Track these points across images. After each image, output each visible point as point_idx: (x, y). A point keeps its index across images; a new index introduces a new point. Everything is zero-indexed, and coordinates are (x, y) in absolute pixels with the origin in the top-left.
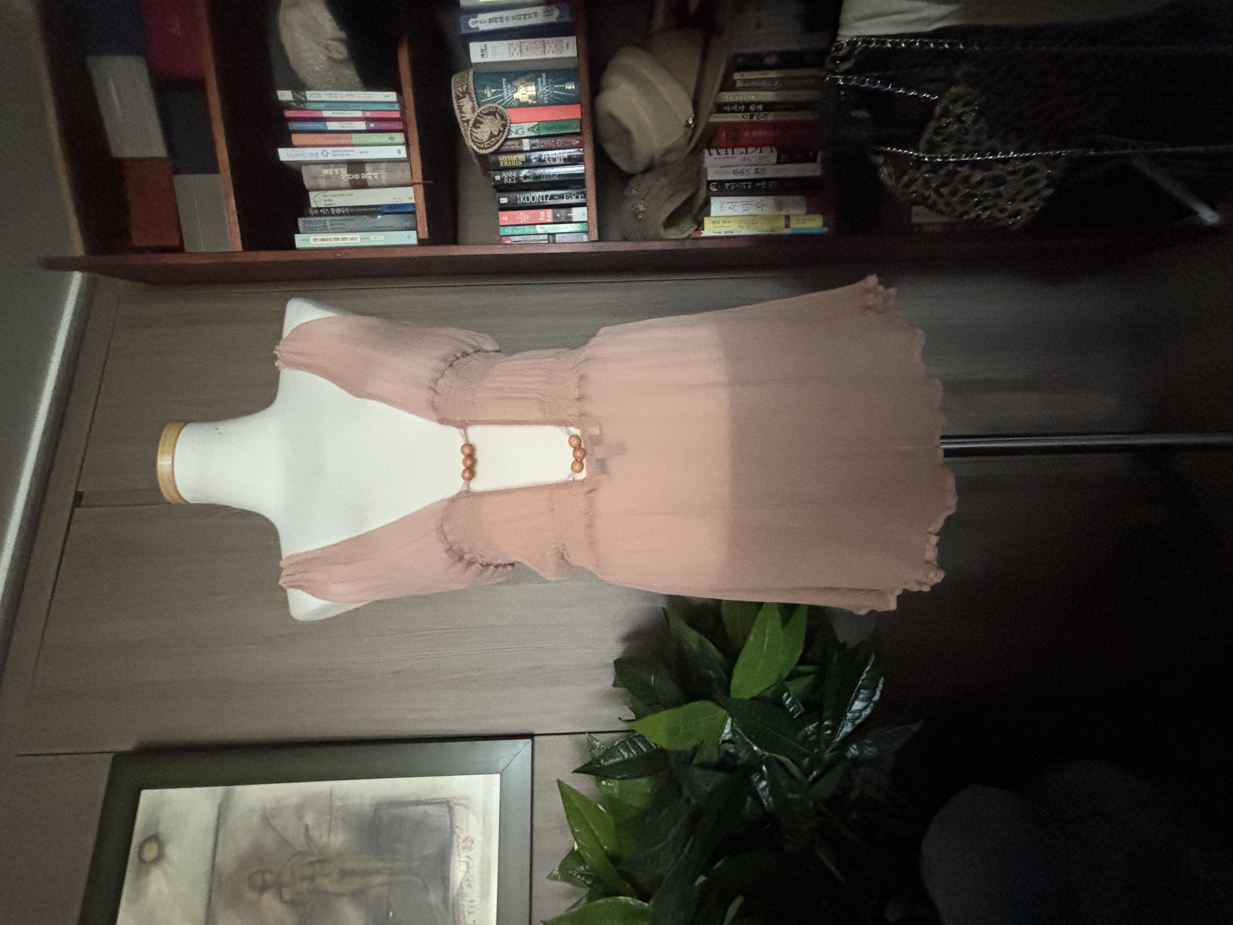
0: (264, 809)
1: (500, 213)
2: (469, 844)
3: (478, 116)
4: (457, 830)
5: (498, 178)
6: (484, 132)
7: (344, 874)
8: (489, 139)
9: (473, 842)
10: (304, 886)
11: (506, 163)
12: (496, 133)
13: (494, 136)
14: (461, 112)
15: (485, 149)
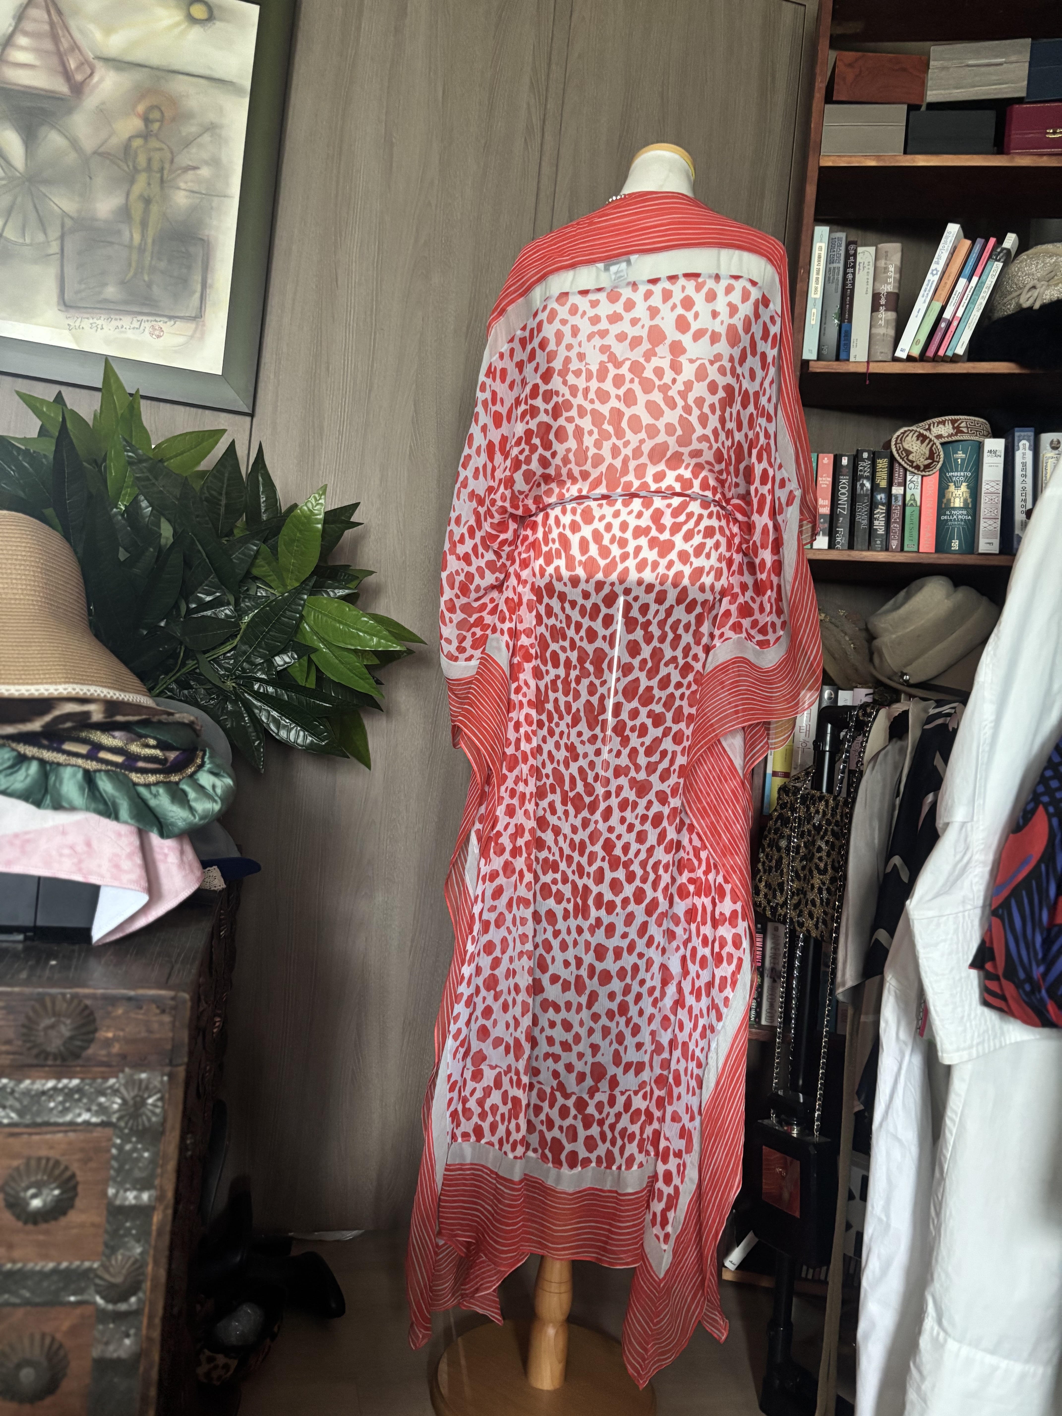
0: (221, 127)
1: (832, 456)
2: (157, 333)
3: (931, 440)
4: (172, 322)
5: (865, 455)
6: (912, 444)
7: (147, 201)
8: (905, 450)
9: (159, 337)
10: (142, 160)
11: (880, 466)
12: (910, 458)
13: (908, 455)
14: (939, 423)
15: (896, 444)
